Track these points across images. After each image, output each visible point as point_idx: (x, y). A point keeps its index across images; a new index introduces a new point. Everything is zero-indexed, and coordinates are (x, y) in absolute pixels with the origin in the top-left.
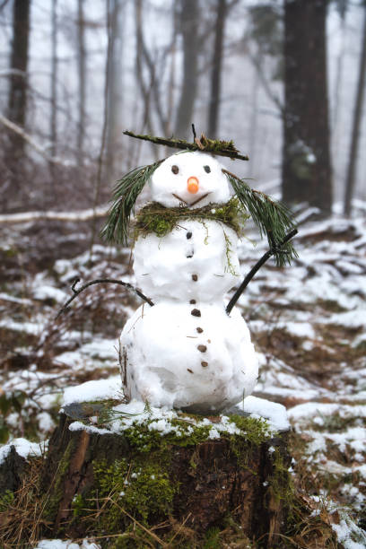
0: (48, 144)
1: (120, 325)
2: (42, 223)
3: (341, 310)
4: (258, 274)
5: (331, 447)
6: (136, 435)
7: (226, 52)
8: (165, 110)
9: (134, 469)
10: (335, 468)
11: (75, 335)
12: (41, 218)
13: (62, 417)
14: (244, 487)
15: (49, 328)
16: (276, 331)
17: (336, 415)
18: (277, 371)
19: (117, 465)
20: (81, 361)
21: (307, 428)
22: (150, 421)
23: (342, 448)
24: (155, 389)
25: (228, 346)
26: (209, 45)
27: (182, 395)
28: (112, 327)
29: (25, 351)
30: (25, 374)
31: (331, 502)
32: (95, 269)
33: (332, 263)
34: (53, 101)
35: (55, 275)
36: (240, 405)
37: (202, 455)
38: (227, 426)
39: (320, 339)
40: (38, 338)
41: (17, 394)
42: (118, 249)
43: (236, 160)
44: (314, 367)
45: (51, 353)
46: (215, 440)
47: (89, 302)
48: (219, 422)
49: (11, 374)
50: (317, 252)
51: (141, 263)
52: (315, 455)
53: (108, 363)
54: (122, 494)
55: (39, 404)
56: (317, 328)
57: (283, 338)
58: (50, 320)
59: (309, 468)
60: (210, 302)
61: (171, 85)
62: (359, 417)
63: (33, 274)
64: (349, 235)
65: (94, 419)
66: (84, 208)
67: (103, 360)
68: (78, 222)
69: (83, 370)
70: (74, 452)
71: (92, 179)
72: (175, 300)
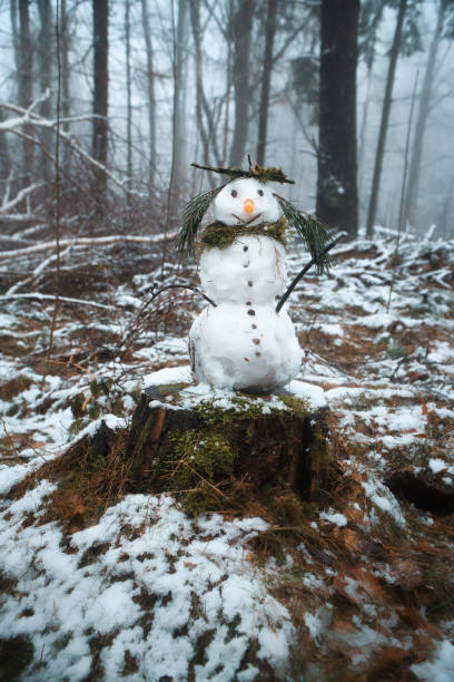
0: (126, 179)
1: (188, 326)
2: (122, 244)
3: (366, 314)
4: (298, 285)
5: (359, 421)
6: (203, 411)
7: (271, 101)
8: (221, 152)
9: (202, 438)
10: (362, 438)
11: (151, 334)
12: (121, 240)
13: (142, 399)
14: (291, 452)
15: (129, 328)
16: (312, 330)
17: (362, 396)
18: (314, 363)
19: (188, 435)
20: (155, 354)
21: (339, 407)
22: (214, 400)
23: (368, 423)
24: (218, 374)
25: (278, 339)
26: (257, 96)
27: (239, 379)
28: (180, 328)
29: (111, 347)
30: (111, 365)
31: (361, 466)
32: (166, 281)
33: (357, 276)
34: (129, 142)
35: (134, 287)
36: (286, 387)
37: (256, 426)
38: (277, 404)
39: (348, 337)
40: (122, 337)
41: (105, 380)
42: (184, 266)
43: (285, 184)
44: (343, 359)
45: (131, 348)
46: (267, 415)
47: (162, 308)
48: (270, 400)
49: (100, 365)
50: (345, 267)
51: (206, 272)
52: (346, 427)
53: (177, 356)
54: (192, 457)
55: (123, 388)
56: (346, 328)
57: (318, 336)
58: (130, 322)
59: (341, 439)
60: (263, 303)
61: (226, 129)
62: (381, 398)
63: (116, 286)
64: (372, 252)
65: (169, 398)
66: (156, 233)
67: (173, 354)
68: (151, 243)
69: (158, 361)
70: (153, 424)
71: (163, 209)
72: (234, 302)
